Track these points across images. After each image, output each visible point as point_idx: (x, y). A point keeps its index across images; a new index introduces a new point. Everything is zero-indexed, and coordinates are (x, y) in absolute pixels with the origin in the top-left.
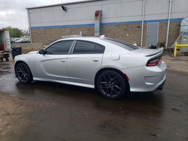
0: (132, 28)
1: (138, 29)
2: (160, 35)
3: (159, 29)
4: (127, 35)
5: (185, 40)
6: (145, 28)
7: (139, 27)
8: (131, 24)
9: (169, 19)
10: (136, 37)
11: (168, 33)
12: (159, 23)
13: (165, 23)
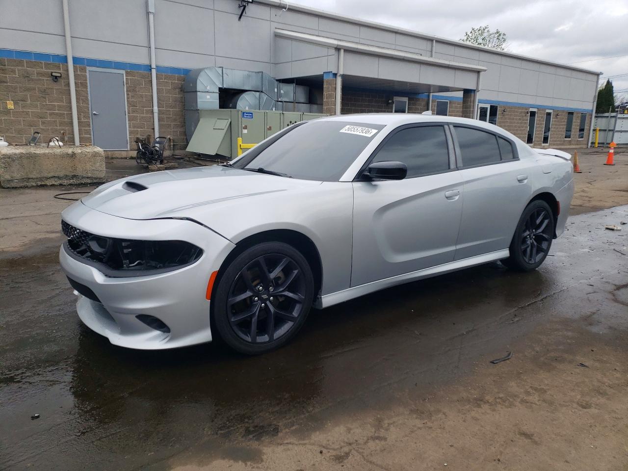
0: (27, 76)
1: (55, 86)
2: (133, 112)
3: (128, 94)
4: (10, 105)
5: (245, 131)
6: (81, 84)
7: (56, 77)
8: (20, 63)
9: (154, 66)
10: (51, 114)
11: (156, 109)
12: (123, 72)
13: (143, 77)
